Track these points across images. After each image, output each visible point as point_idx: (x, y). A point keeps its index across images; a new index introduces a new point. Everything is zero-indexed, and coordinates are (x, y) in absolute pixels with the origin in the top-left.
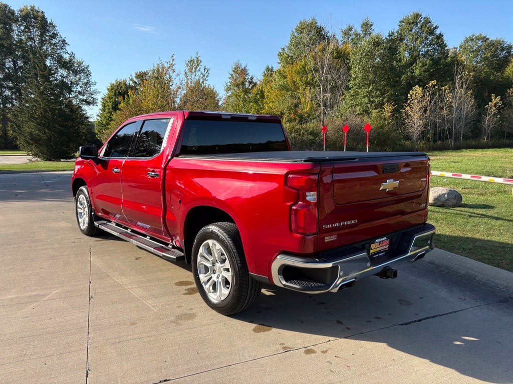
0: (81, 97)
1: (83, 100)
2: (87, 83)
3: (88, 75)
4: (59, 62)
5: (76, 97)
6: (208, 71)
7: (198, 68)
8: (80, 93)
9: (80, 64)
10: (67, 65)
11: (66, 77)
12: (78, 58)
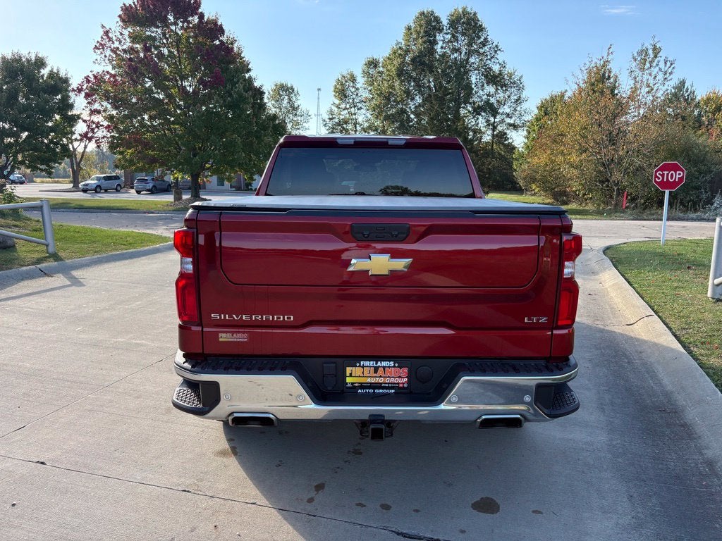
0: (508, 120)
1: (510, 125)
2: (517, 100)
3: (520, 89)
4: (486, 77)
5: (502, 121)
6: (672, 64)
7: (656, 61)
8: (508, 115)
9: (510, 75)
10: (495, 79)
11: (492, 96)
12: (509, 68)
